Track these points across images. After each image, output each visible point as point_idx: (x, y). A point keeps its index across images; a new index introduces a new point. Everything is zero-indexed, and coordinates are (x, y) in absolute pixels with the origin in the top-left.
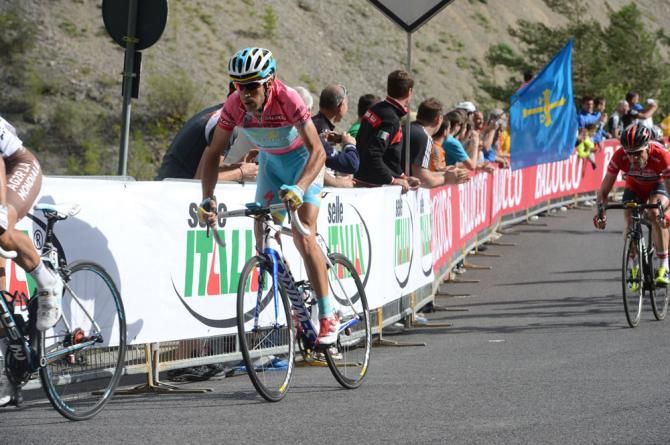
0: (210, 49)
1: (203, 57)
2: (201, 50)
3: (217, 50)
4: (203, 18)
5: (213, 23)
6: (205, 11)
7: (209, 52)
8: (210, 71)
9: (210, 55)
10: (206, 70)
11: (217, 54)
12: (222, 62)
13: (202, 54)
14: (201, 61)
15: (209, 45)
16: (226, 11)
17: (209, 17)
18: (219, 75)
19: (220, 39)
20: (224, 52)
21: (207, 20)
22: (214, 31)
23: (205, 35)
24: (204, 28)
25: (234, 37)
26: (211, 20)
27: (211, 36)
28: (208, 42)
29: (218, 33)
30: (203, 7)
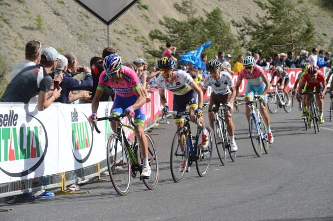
0: (9, 36)
1: (6, 41)
2: (5, 37)
3: (13, 37)
4: (5, 21)
5: (11, 23)
6: (6, 17)
7: (9, 38)
8: (10, 47)
9: (10, 39)
10: (8, 47)
11: (13, 39)
12: (16, 43)
13: (5, 39)
14: (5, 43)
15: (8, 34)
16: (17, 17)
17: (8, 20)
18: (15, 49)
19: (14, 31)
20: (16, 38)
21: (7, 21)
22: (11, 27)
23: (7, 29)
24: (6, 26)
25: (22, 29)
26: (9, 22)
27: (10, 30)
28: (8, 33)
29: (13, 28)
30: (5, 15)
